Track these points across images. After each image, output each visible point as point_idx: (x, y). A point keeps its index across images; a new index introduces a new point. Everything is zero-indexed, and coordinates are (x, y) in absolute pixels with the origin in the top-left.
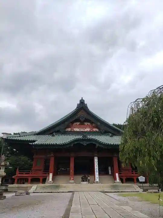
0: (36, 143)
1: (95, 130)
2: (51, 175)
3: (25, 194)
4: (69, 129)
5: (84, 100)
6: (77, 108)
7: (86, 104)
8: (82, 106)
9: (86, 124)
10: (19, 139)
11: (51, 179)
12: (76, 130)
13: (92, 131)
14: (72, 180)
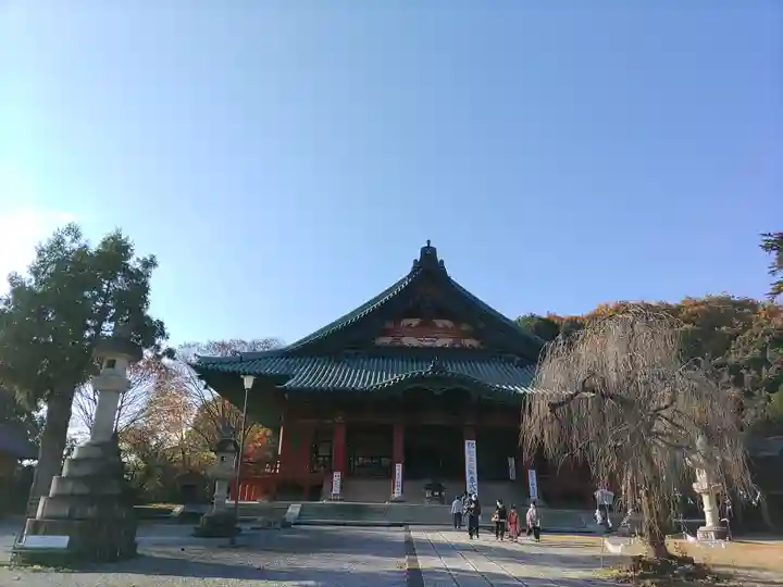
0: (292, 383)
1: (468, 342)
2: (337, 476)
4: (386, 340)
5: (434, 250)
6: (412, 272)
7: (442, 262)
8: (429, 266)
9: (440, 323)
10: (241, 370)
11: (336, 489)
12: (409, 341)
13: (457, 346)
14: (397, 494)
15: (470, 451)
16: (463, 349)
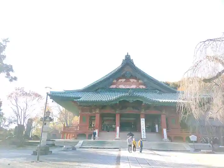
0: (80, 99)
1: (141, 87)
3: (72, 149)
4: (114, 86)
5: (130, 56)
6: (122, 64)
7: (132, 60)
8: (128, 62)
9: (132, 80)
10: (64, 96)
12: (122, 87)
13: (138, 88)
14: (117, 137)
15: (143, 122)
16: (140, 89)
